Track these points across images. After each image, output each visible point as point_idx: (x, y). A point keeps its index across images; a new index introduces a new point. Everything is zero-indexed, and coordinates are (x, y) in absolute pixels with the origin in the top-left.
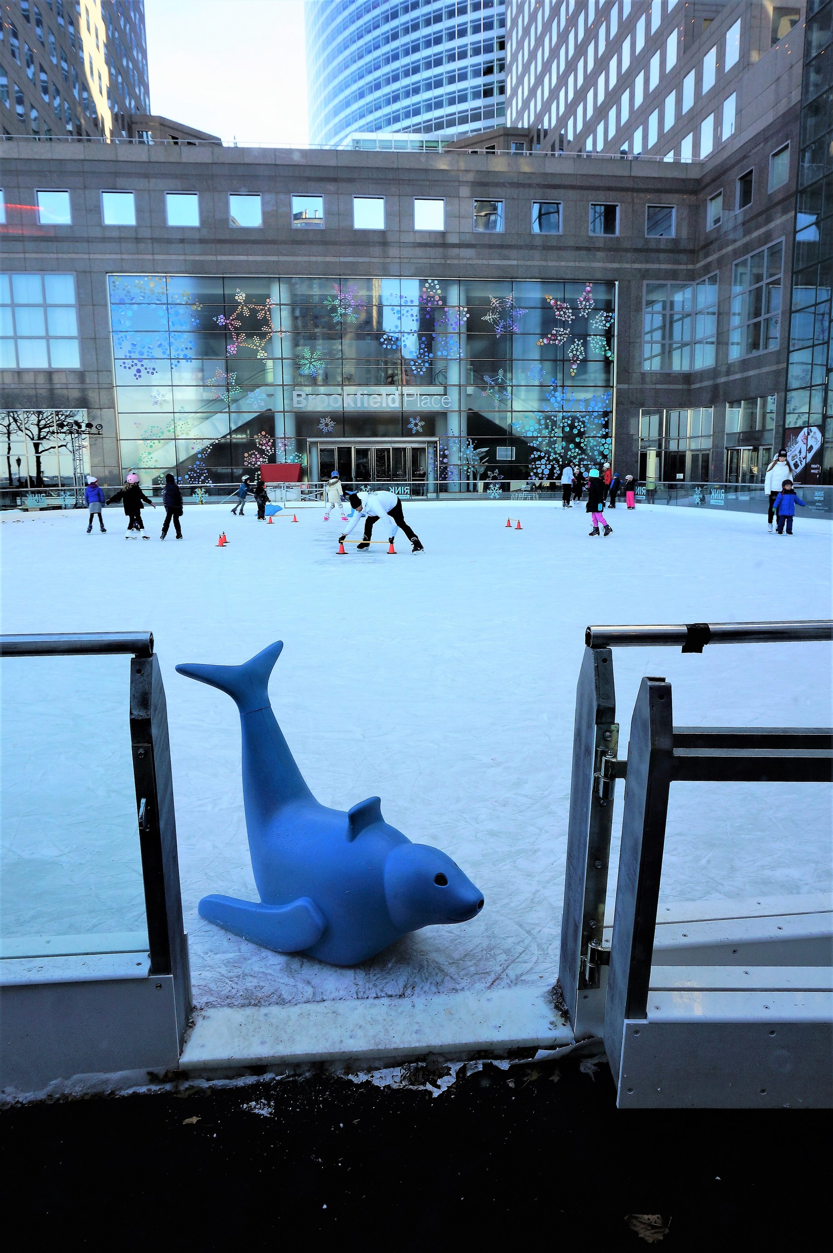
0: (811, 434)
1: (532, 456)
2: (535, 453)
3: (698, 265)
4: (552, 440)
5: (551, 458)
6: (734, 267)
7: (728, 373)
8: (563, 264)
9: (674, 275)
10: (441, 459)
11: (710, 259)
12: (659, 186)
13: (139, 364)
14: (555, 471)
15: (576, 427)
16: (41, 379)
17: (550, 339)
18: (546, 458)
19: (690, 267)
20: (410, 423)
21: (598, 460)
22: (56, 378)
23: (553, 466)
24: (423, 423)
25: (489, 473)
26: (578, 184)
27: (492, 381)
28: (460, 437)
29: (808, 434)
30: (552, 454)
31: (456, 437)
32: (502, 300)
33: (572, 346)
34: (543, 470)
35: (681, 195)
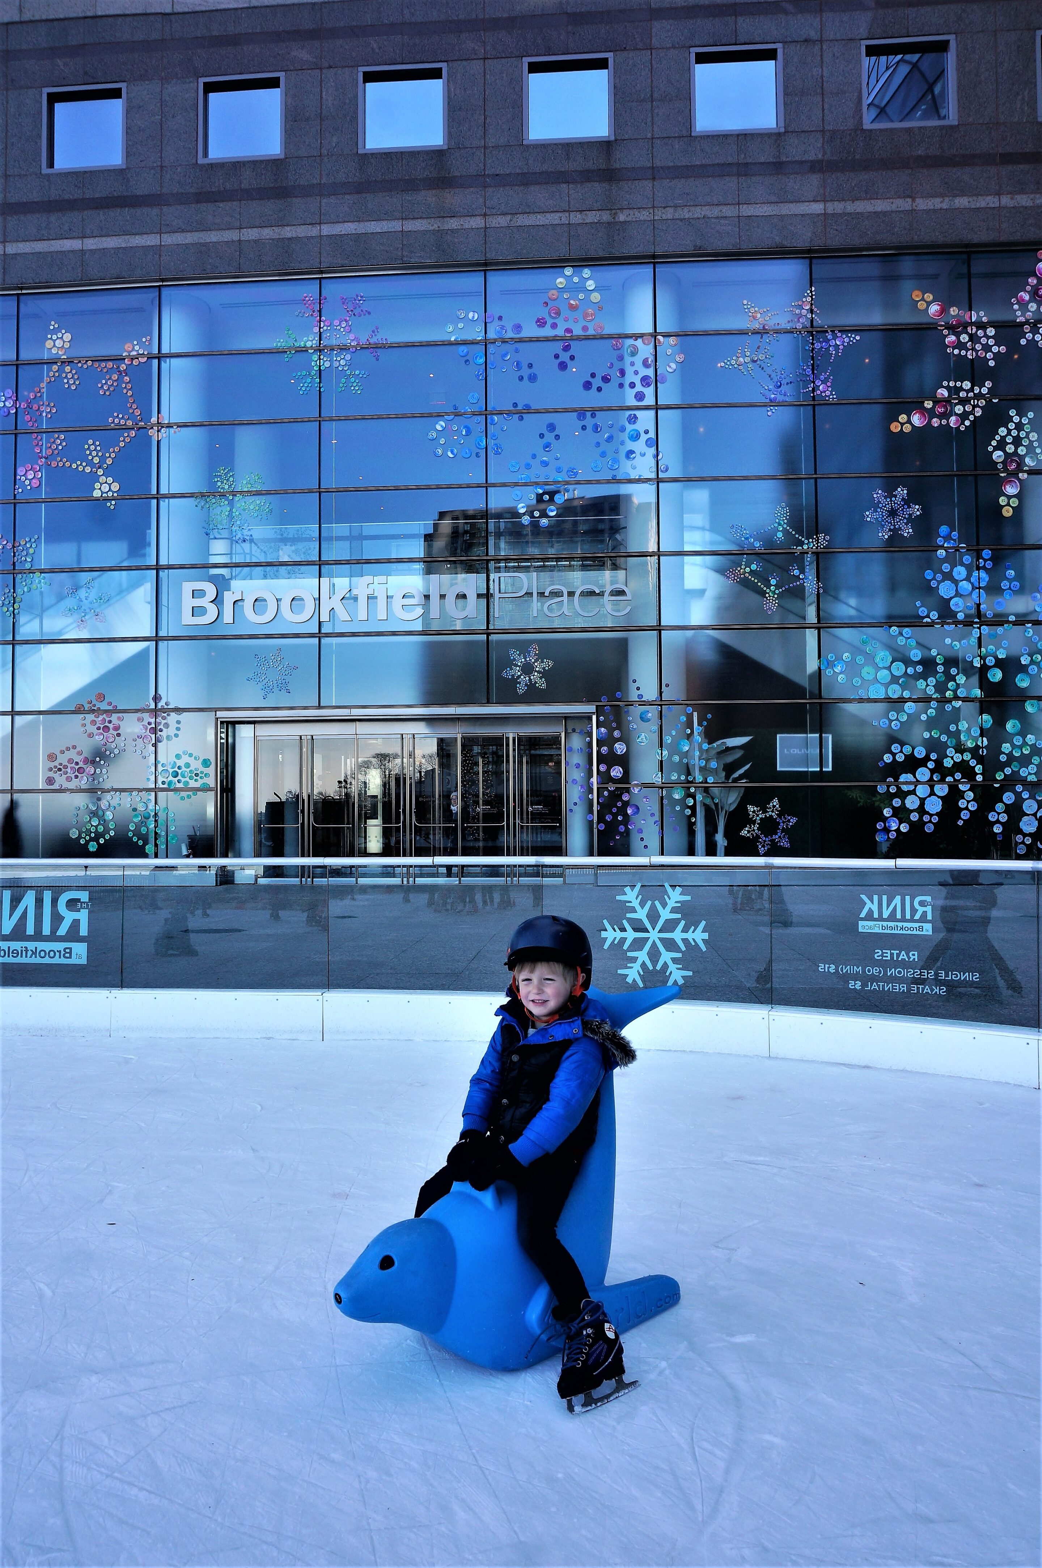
1: (887, 759)
2: (894, 748)
4: (948, 707)
5: (948, 763)
8: (962, 202)
10: (603, 768)
14: (962, 804)
17: (931, 413)
18: (931, 765)
20: (511, 664)
23: (953, 788)
24: (548, 664)
25: (751, 808)
27: (757, 538)
28: (660, 702)
30: (950, 752)
31: (651, 704)
33: (1003, 431)
34: (922, 801)
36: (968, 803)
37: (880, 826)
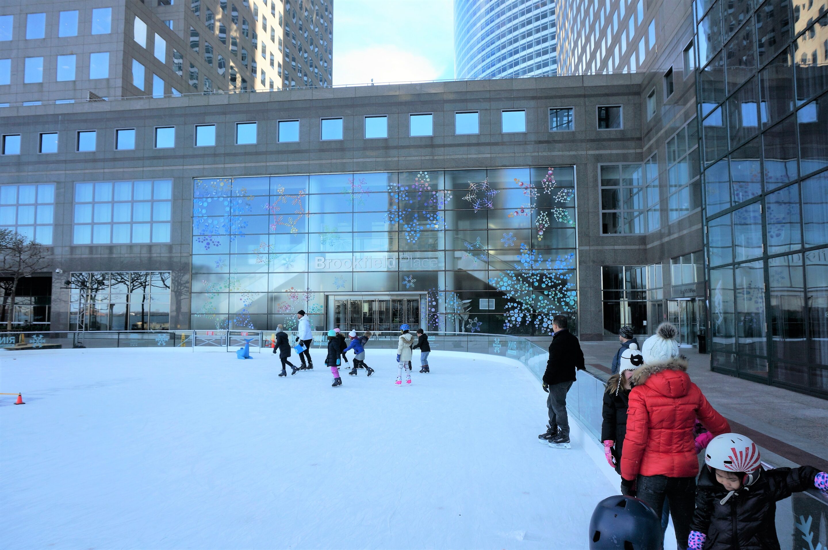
1: (507, 306)
2: (509, 304)
3: (645, 149)
4: (523, 293)
5: (523, 308)
6: (666, 145)
7: (670, 234)
8: (528, 154)
9: (625, 158)
10: (429, 309)
11: (651, 142)
12: (607, 91)
13: (209, 239)
14: (527, 319)
16: (145, 250)
19: (639, 151)
20: (405, 280)
21: (565, 310)
22: (154, 250)
23: (525, 315)
24: (415, 280)
25: (469, 320)
26: (539, 95)
27: (472, 246)
28: (445, 291)
30: (524, 305)
31: (443, 291)
32: (479, 185)
33: (538, 217)
34: (516, 318)
35: (626, 97)
36: (529, 319)
37: (504, 325)
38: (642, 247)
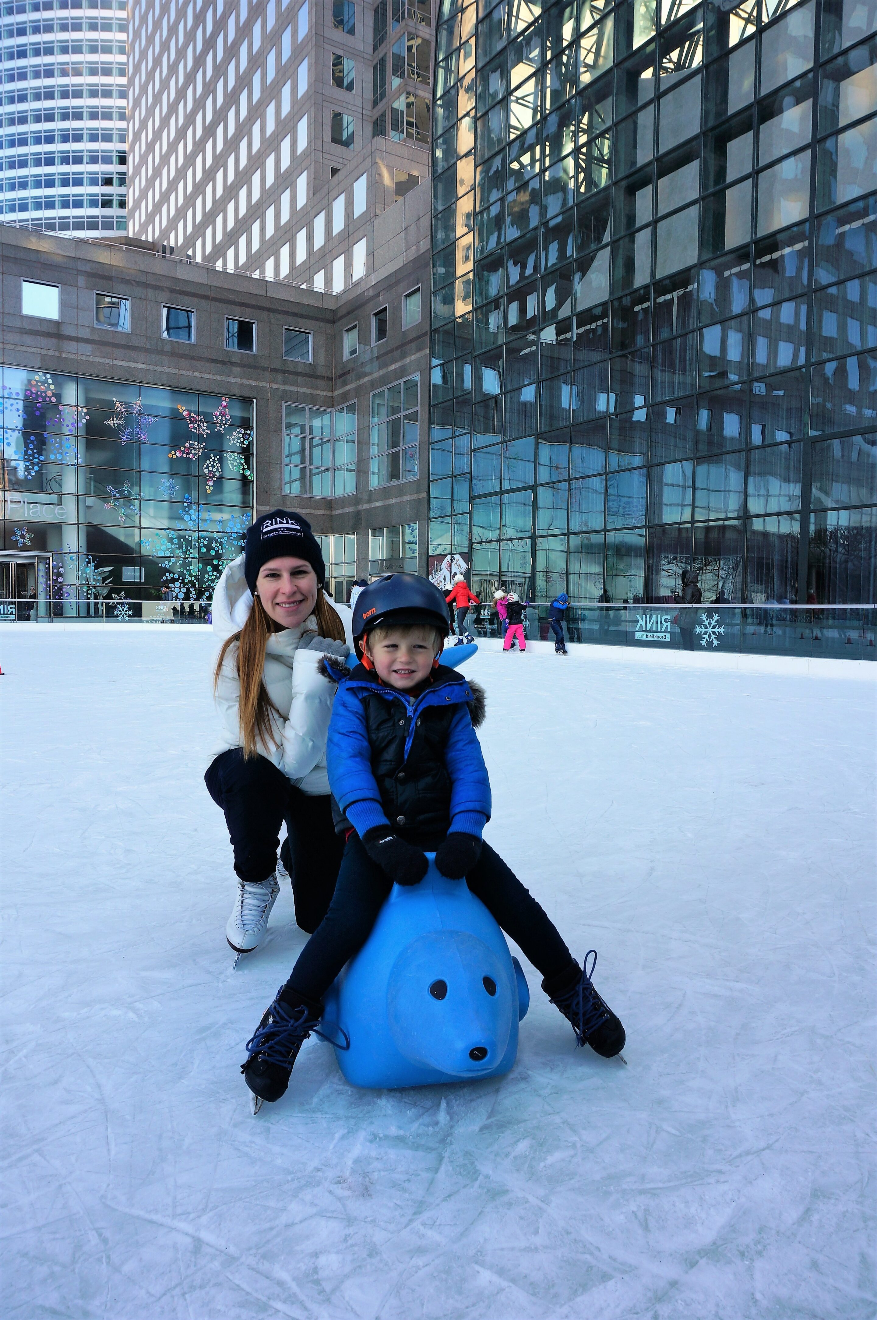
0: (455, 561)
1: (164, 578)
2: (167, 574)
3: (336, 393)
4: (187, 561)
5: (186, 581)
6: (371, 397)
7: (370, 501)
8: (197, 374)
9: (312, 400)
10: (55, 578)
11: (347, 388)
12: (296, 310)
15: (213, 548)
17: (183, 452)
18: (180, 581)
19: (329, 394)
20: (15, 534)
23: (188, 590)
24: (32, 535)
25: (114, 595)
26: (213, 295)
27: (117, 492)
28: (78, 553)
29: (452, 561)
30: (187, 577)
31: (73, 553)
32: (128, 406)
33: (208, 462)
34: (177, 594)
35: (317, 323)
38: (327, 512)
